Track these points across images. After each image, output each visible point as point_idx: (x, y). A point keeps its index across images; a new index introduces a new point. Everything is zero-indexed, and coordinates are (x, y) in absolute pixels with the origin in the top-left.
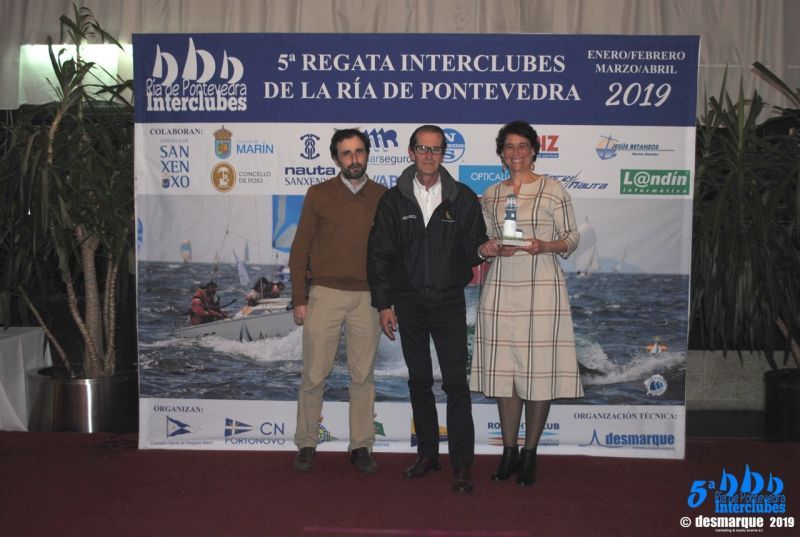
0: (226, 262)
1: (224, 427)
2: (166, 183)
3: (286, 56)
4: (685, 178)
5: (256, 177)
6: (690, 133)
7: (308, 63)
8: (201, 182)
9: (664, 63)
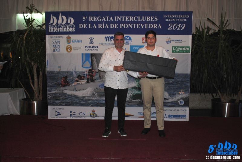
0: (70, 71)
1: (70, 113)
2: (54, 51)
3: (85, 17)
4: (189, 48)
5: (77, 49)
6: (190, 36)
7: (91, 19)
8: (63, 50)
9: (183, 18)
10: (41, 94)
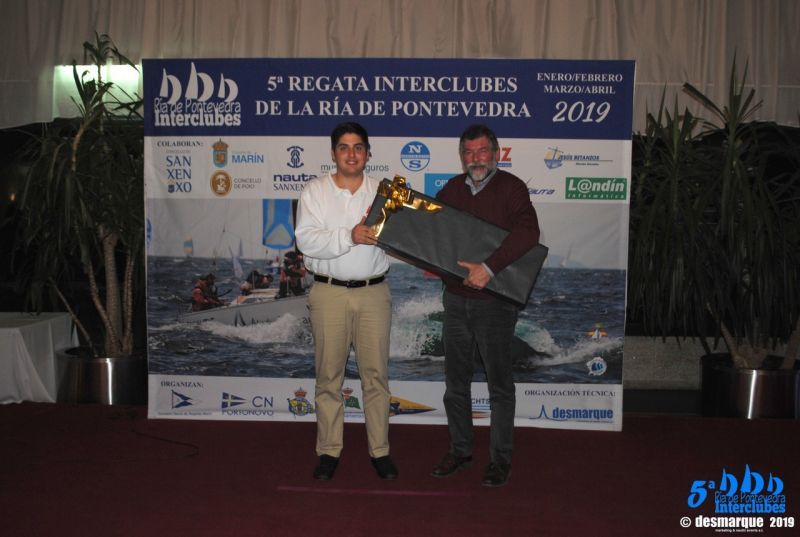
0: (224, 256)
1: (221, 400)
2: (171, 189)
3: (274, 78)
4: (622, 185)
5: (248, 183)
6: (627, 145)
7: (294, 84)
8: (201, 188)
9: (604, 84)
10: (128, 333)
